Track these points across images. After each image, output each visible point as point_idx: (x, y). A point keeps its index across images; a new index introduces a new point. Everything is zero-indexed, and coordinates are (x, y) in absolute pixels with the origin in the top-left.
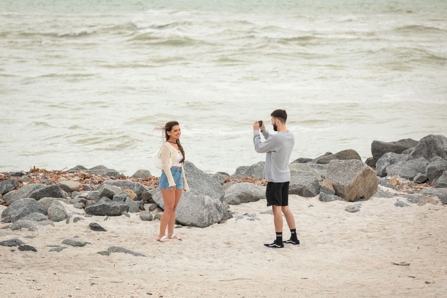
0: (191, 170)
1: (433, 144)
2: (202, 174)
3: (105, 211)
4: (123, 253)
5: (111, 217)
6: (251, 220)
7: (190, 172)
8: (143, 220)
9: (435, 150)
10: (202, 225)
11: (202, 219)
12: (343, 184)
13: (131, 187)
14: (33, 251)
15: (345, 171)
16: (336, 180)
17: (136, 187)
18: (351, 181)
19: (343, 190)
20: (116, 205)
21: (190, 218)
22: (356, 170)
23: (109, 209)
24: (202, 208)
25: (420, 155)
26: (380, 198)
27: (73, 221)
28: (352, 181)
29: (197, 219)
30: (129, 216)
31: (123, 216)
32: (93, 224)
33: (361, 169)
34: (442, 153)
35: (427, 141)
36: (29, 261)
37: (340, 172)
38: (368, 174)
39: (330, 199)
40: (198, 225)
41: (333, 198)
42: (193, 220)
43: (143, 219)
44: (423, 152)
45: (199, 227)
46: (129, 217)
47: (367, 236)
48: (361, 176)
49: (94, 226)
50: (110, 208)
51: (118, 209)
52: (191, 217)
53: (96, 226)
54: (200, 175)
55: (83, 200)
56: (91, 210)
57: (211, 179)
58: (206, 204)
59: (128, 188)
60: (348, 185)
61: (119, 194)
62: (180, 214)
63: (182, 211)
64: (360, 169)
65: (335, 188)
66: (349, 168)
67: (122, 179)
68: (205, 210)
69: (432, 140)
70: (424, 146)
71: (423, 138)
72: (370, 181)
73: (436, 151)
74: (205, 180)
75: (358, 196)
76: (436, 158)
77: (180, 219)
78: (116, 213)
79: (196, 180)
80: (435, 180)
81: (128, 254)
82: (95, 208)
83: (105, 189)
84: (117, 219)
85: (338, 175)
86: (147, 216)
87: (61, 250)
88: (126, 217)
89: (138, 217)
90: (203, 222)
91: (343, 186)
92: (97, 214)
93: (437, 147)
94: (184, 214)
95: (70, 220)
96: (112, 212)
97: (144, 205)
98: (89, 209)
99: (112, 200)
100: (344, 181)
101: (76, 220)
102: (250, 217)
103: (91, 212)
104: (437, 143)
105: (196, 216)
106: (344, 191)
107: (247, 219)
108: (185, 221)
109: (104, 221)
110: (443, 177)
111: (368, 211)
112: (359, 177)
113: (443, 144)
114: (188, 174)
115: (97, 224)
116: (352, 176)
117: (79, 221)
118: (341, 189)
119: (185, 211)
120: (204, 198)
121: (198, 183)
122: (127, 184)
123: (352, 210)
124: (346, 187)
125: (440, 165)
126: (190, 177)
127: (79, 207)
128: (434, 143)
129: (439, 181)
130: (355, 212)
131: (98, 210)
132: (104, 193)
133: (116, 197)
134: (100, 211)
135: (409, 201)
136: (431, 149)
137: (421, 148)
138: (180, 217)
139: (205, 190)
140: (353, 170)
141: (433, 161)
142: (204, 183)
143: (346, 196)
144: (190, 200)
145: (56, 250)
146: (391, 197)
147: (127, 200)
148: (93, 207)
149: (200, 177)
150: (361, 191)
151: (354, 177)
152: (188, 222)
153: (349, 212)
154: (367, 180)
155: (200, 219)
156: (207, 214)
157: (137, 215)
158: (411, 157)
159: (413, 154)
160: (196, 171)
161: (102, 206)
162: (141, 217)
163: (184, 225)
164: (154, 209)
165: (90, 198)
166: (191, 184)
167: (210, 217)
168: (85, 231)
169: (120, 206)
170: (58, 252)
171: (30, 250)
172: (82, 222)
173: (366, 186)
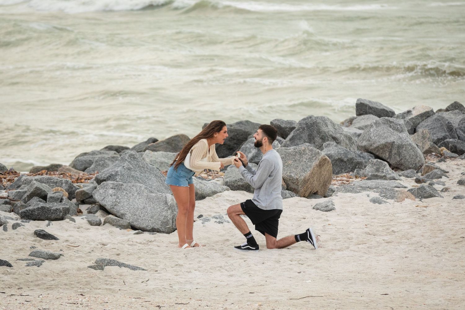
0: (135, 162)
1: (316, 127)
2: (149, 168)
3: (44, 214)
4: (117, 266)
5: (53, 222)
6: (219, 223)
7: (135, 165)
8: (91, 225)
9: (318, 134)
10: (167, 230)
11: (167, 223)
12: (297, 177)
13: (58, 184)
14: (7, 266)
15: (295, 161)
16: (287, 173)
17: (64, 184)
18: (306, 173)
19: (296, 184)
20: (58, 208)
21: (150, 222)
22: (310, 160)
23: (49, 213)
24: (165, 209)
25: (299, 140)
26: (346, 194)
27: (11, 227)
28: (308, 173)
29: (160, 223)
30: (74, 220)
31: (67, 220)
32: (39, 231)
33: (317, 159)
34: (327, 138)
35: (308, 124)
36: (17, 278)
37: (290, 162)
38: (325, 164)
39: (286, 195)
40: (161, 230)
41: (288, 195)
42: (155, 224)
43: (91, 223)
44: (303, 136)
45: (163, 232)
46: (75, 222)
47: (384, 240)
48: (317, 167)
49: (42, 233)
50: (50, 210)
51: (61, 212)
52: (150, 220)
53: (44, 234)
54: (146, 169)
55: (7, 201)
56: (28, 214)
57: (158, 173)
58: (169, 204)
59: (55, 186)
60: (303, 178)
61: (54, 193)
62: (136, 217)
63: (137, 213)
64: (315, 159)
65: (286, 181)
66: (300, 158)
67: (12, 174)
68: (169, 211)
69: (314, 123)
70: (304, 129)
71: (302, 120)
72: (326, 172)
73: (320, 135)
74: (152, 175)
75: (313, 191)
76: (329, 144)
77: (137, 224)
78: (58, 217)
79: (142, 175)
80: (357, 170)
81: (123, 268)
82: (32, 212)
83: (36, 187)
84: (61, 225)
85: (287, 166)
86: (97, 220)
87: (41, 264)
88: (71, 222)
89: (85, 221)
90: (168, 226)
91: (297, 179)
92: (35, 218)
93: (321, 131)
94: (140, 217)
95: (7, 226)
96: (53, 216)
97: (78, 206)
98: (25, 212)
99: (46, 201)
100: (298, 174)
101: (15, 227)
102: (217, 219)
103: (27, 216)
104: (320, 125)
105: (159, 219)
106: (298, 186)
107: (215, 222)
108: (144, 226)
109: (47, 227)
110: (371, 167)
111: (346, 210)
112: (315, 168)
113: (327, 126)
114: (132, 167)
115: (44, 231)
116: (307, 167)
117: (19, 227)
118: (294, 183)
119: (142, 213)
120: (166, 197)
121: (145, 178)
122: (52, 181)
123: (326, 209)
124: (301, 181)
125: (336, 152)
126: (136, 171)
127: (7, 211)
128: (317, 125)
129: (367, 172)
130: (329, 211)
131: (36, 213)
132: (35, 193)
133: (51, 197)
134: (39, 214)
135: (382, 197)
136: (313, 133)
137: (300, 132)
138: (136, 221)
139: (154, 187)
140: (306, 159)
141: (326, 147)
142: (152, 178)
143: (301, 191)
144: (146, 199)
145: (34, 265)
146: (359, 192)
147: (64, 201)
148: (30, 210)
149: (146, 171)
150: (316, 185)
151: (309, 169)
152: (147, 226)
153: (323, 211)
154: (323, 172)
155: (164, 222)
156: (171, 216)
157: (82, 218)
158: (288, 143)
159: (290, 140)
160: (141, 163)
161: (40, 208)
162: (89, 221)
163: (144, 230)
164: (97, 211)
165: (14, 198)
166: (137, 180)
167: (174, 220)
168: (34, 240)
169: (63, 208)
170: (39, 266)
171: (3, 265)
172: (23, 229)
173: (321, 179)
